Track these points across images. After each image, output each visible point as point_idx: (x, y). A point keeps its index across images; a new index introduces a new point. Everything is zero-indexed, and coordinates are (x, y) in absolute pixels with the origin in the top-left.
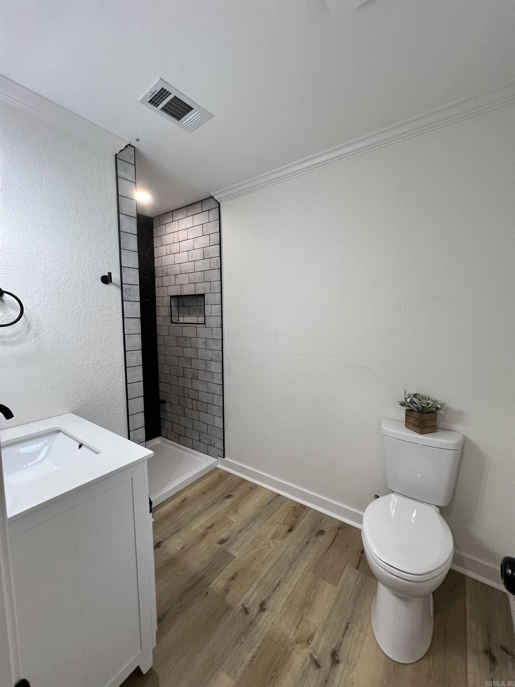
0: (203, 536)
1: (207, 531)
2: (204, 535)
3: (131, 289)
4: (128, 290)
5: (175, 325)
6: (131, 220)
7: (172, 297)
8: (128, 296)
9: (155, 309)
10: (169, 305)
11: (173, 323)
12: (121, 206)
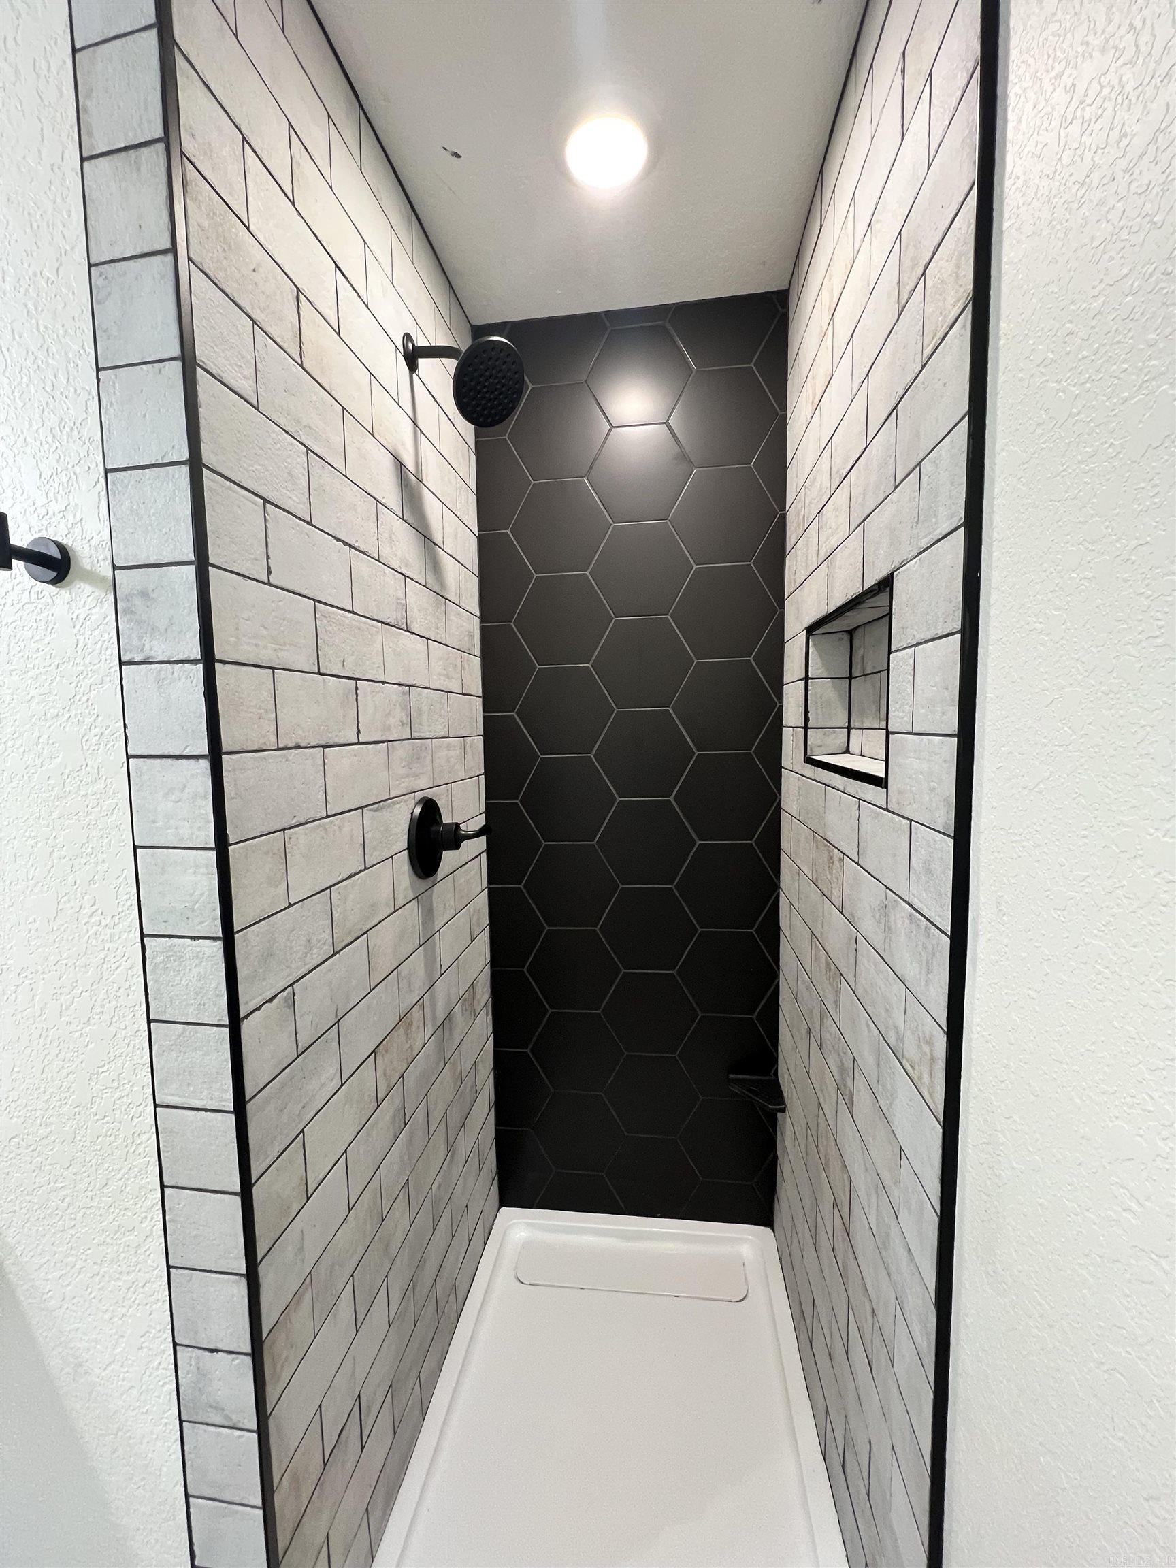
3: (154, 595)
4: (137, 601)
5: (810, 770)
6: (138, 170)
7: (810, 630)
8: (140, 638)
9: (780, 697)
10: (803, 675)
11: (809, 761)
12: (86, 111)
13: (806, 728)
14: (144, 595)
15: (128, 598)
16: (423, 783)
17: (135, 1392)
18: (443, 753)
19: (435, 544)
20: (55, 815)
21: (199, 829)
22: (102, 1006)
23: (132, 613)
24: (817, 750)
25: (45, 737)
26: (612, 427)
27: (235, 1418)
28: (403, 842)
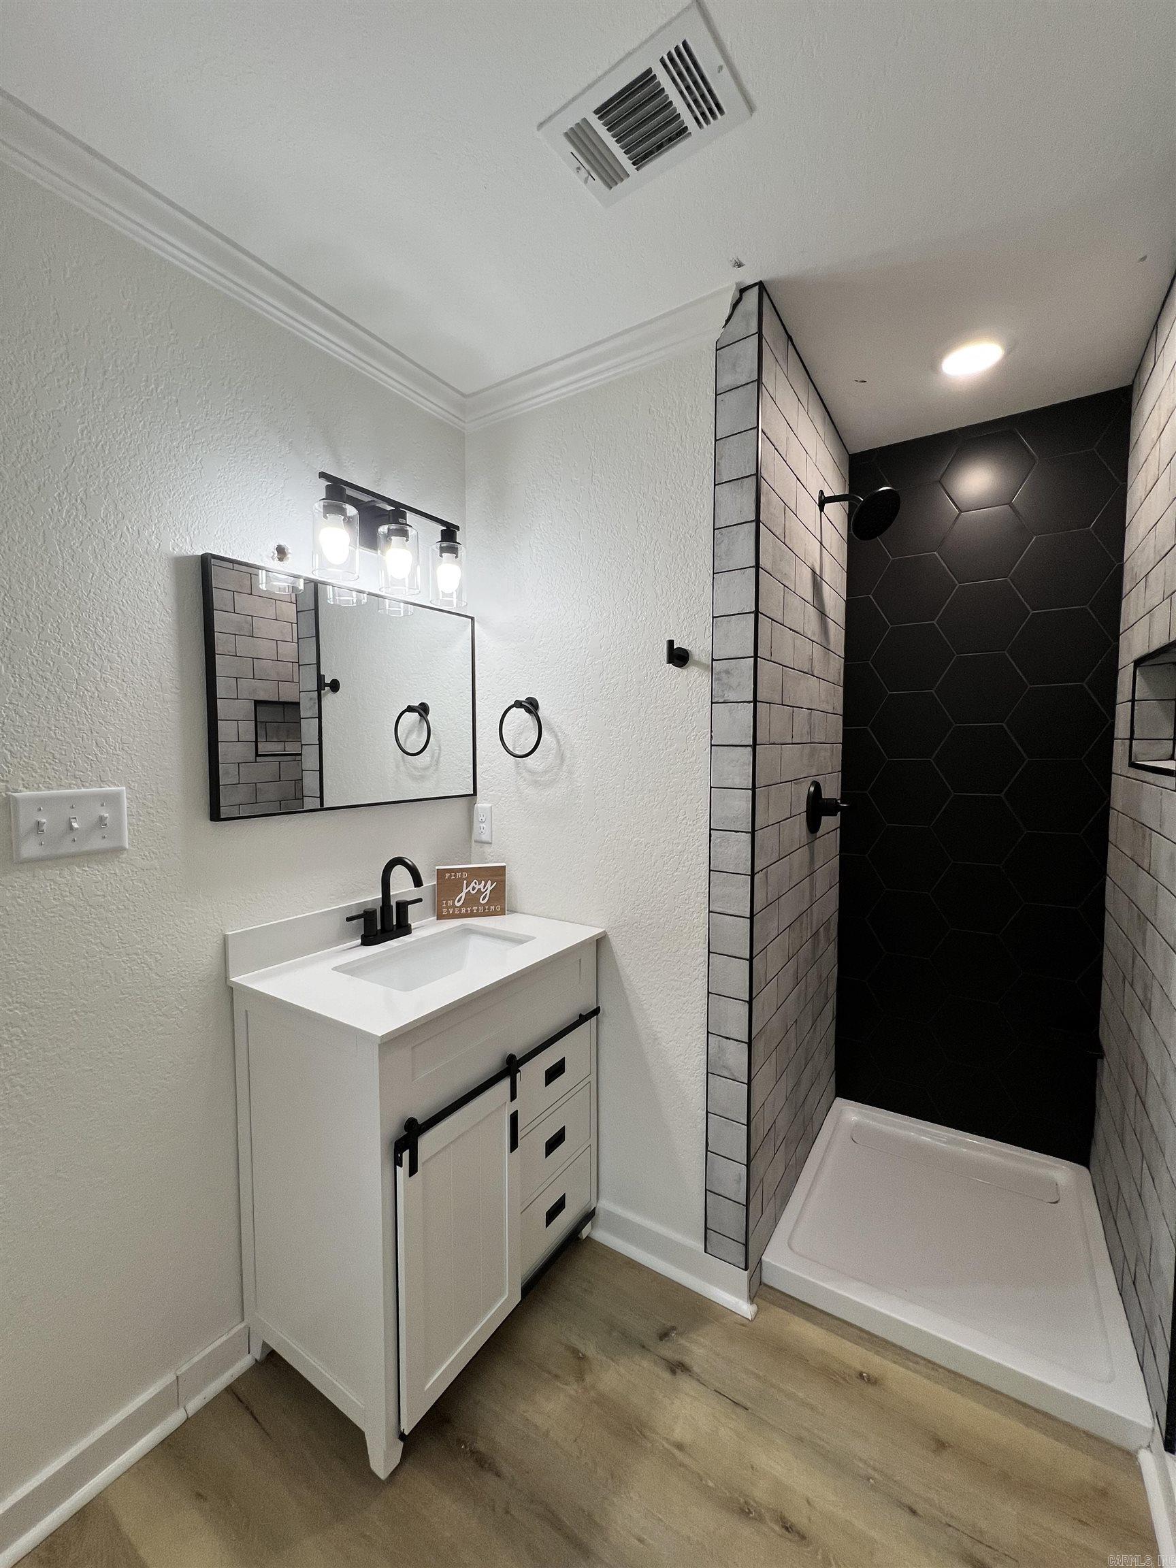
0: (742, 1510)
1: (767, 1516)
2: (746, 1511)
3: (732, 672)
4: (723, 675)
5: (1133, 772)
6: (742, 488)
7: (1138, 663)
8: (723, 691)
9: (1113, 715)
10: (1130, 698)
11: (1133, 765)
12: (719, 464)
13: (1131, 739)
14: (727, 672)
15: (719, 673)
16: (814, 772)
17: (682, 1057)
18: (823, 754)
19: (826, 616)
20: (670, 772)
21: (744, 779)
22: (684, 863)
23: (721, 680)
24: (1140, 757)
25: (668, 737)
26: (961, 511)
27: (737, 1075)
28: (804, 808)
